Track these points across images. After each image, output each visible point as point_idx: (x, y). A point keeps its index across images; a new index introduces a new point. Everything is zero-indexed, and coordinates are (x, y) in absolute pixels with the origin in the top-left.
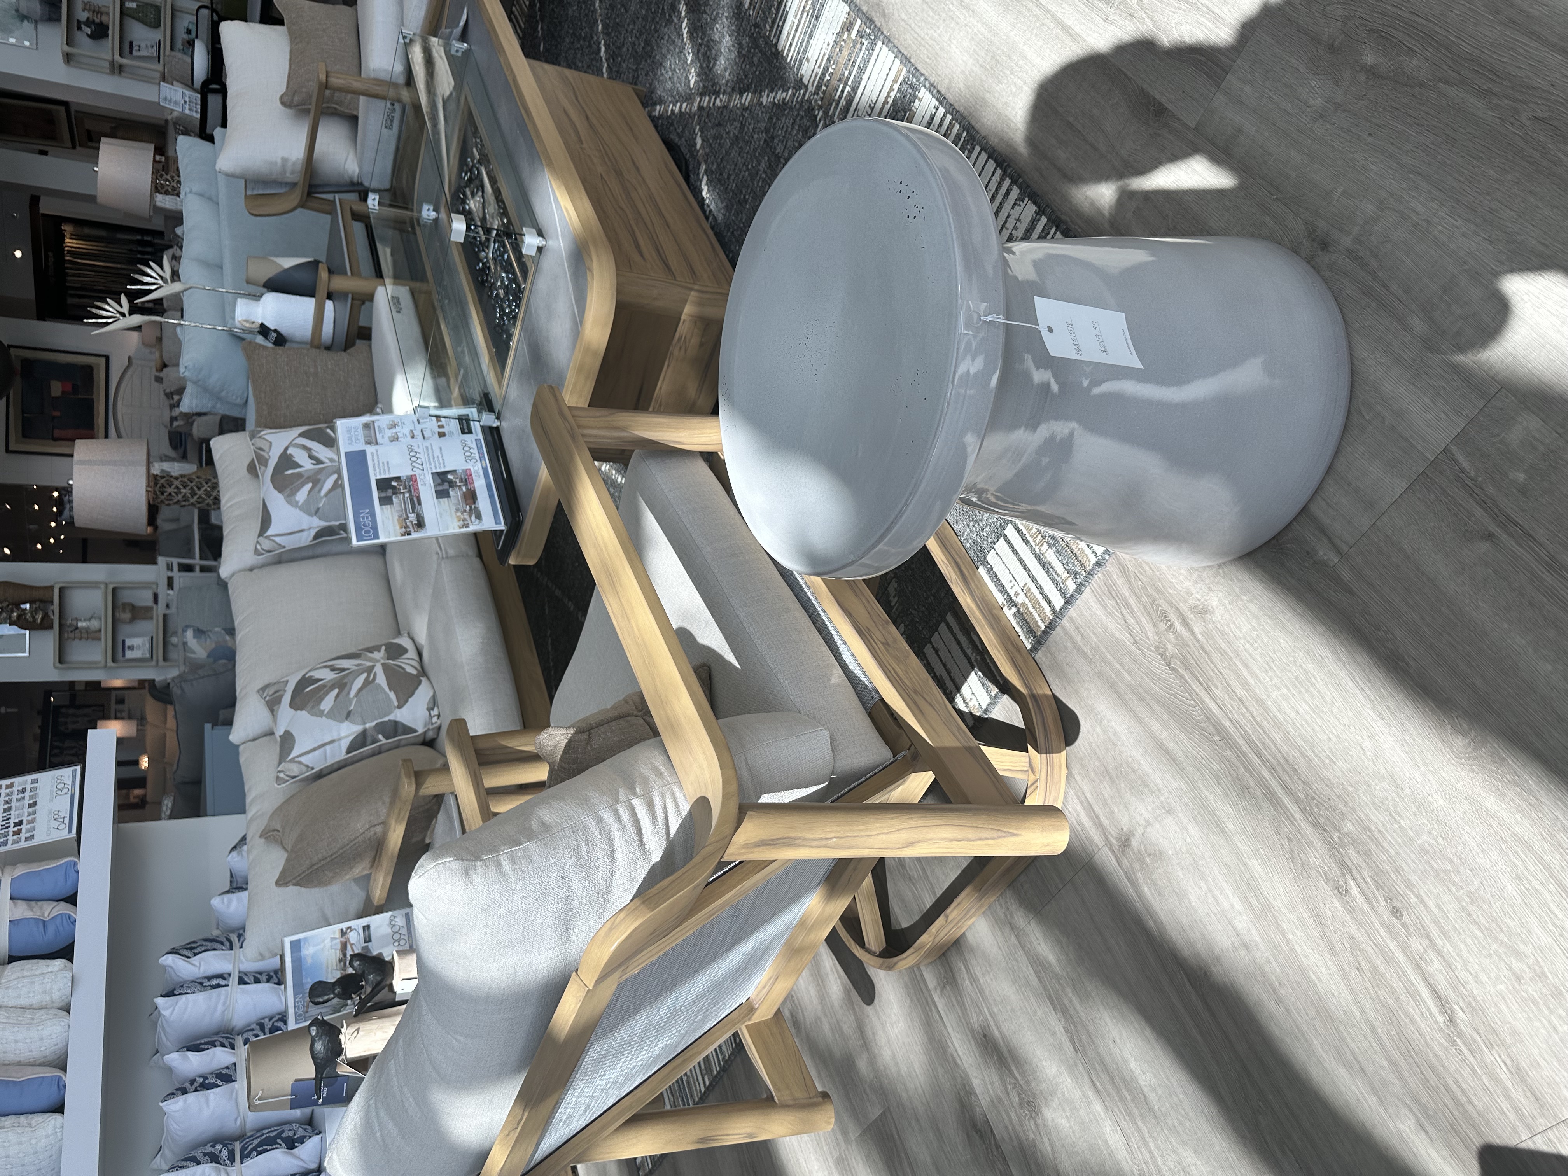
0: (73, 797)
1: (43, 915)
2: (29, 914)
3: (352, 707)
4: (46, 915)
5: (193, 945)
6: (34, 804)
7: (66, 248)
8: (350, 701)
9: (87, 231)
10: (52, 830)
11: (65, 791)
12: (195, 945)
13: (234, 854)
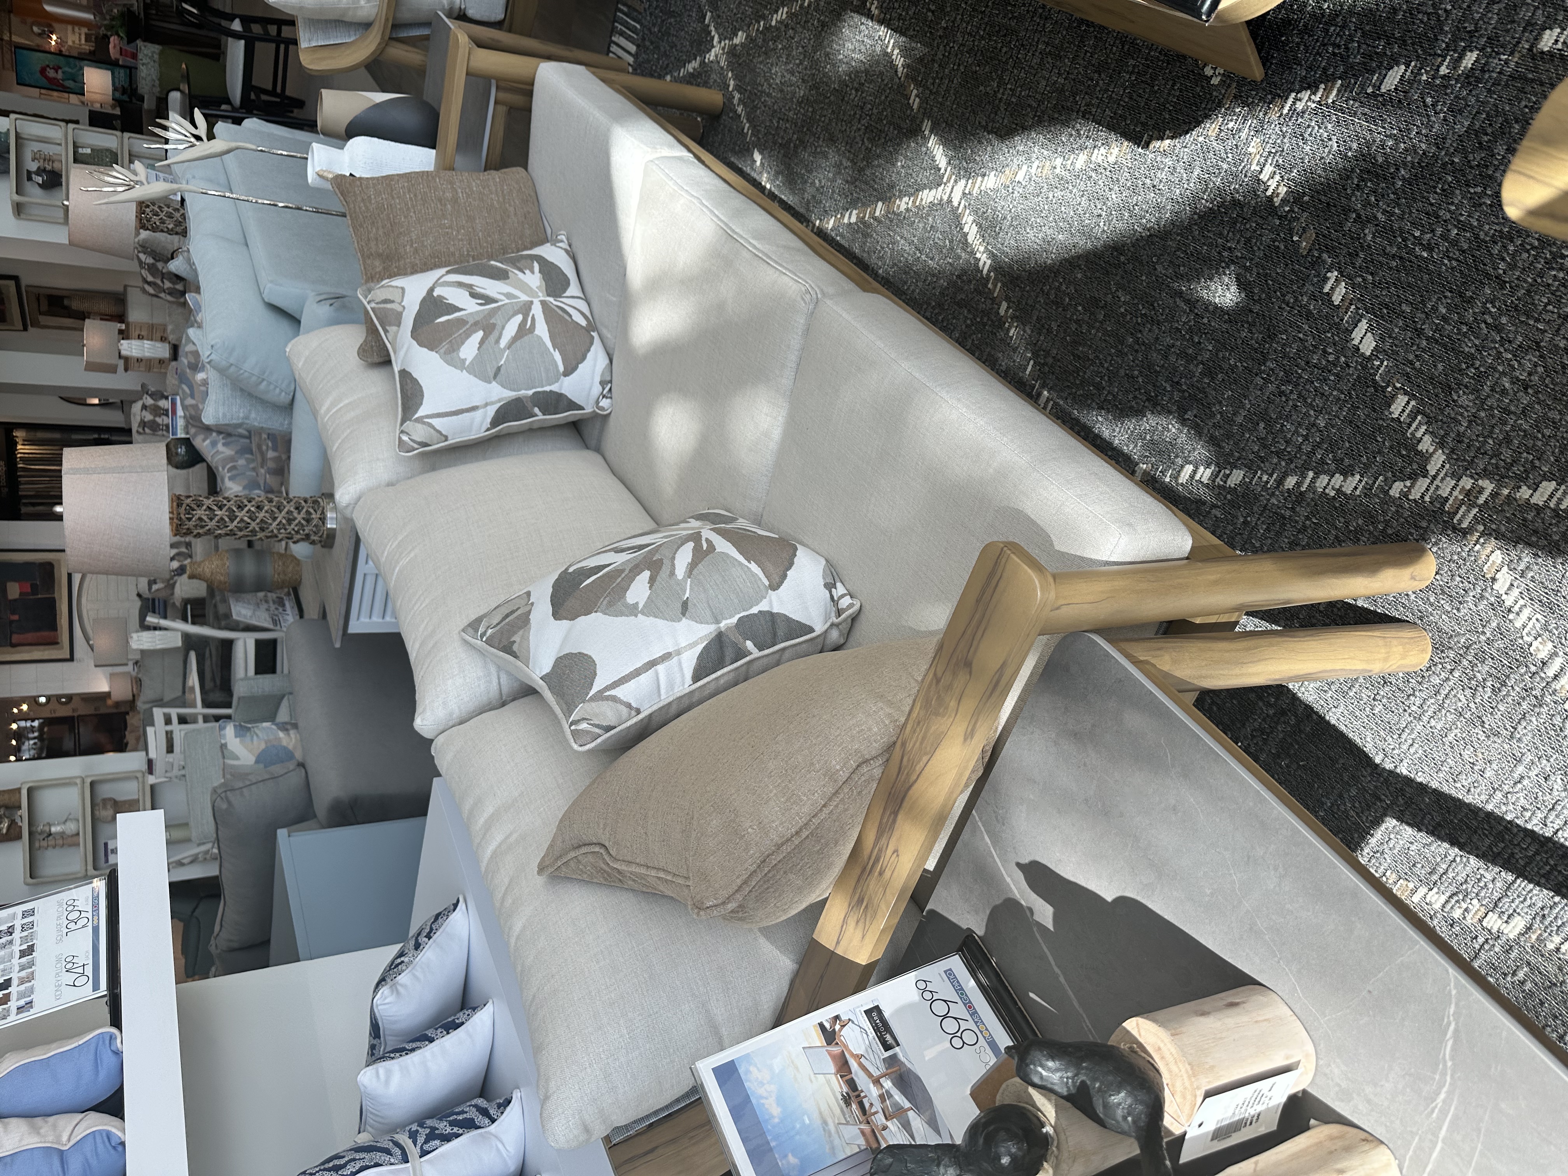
0: (96, 930)
1: (58, 1140)
2: (32, 1142)
3: (687, 595)
4: (65, 1138)
5: (337, 1162)
6: (31, 950)
7: (19, 455)
8: (681, 585)
9: (40, 435)
10: (64, 988)
11: (81, 923)
12: (342, 1161)
13: (384, 990)
